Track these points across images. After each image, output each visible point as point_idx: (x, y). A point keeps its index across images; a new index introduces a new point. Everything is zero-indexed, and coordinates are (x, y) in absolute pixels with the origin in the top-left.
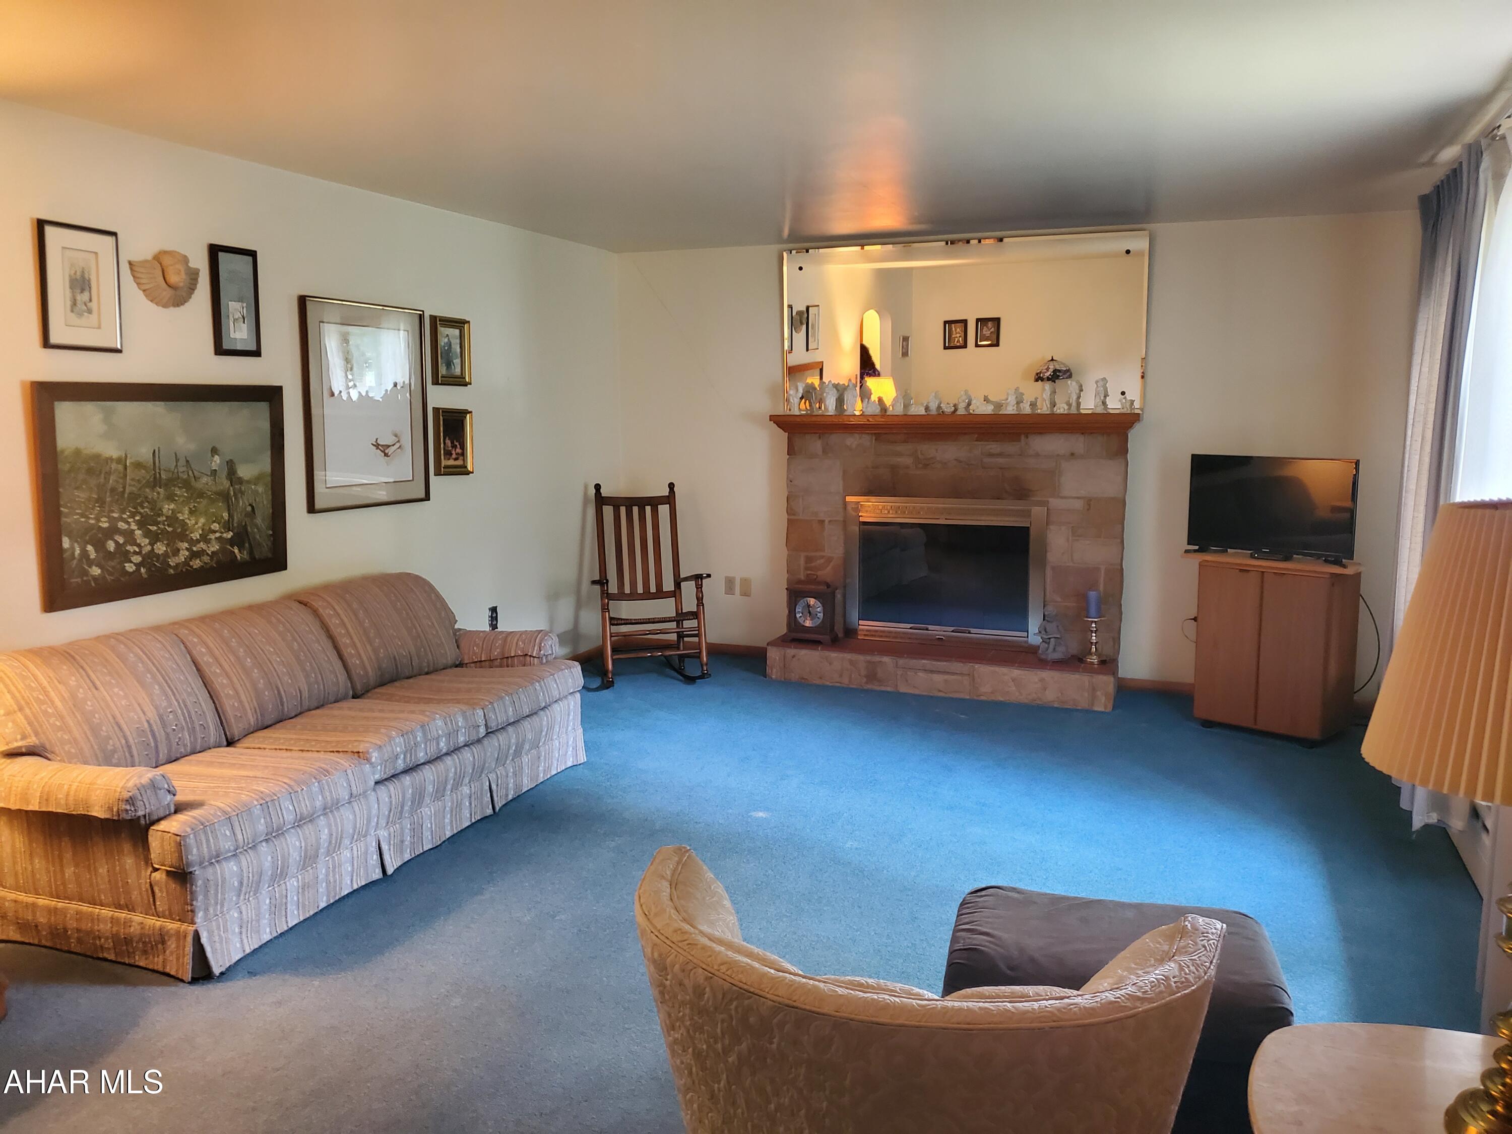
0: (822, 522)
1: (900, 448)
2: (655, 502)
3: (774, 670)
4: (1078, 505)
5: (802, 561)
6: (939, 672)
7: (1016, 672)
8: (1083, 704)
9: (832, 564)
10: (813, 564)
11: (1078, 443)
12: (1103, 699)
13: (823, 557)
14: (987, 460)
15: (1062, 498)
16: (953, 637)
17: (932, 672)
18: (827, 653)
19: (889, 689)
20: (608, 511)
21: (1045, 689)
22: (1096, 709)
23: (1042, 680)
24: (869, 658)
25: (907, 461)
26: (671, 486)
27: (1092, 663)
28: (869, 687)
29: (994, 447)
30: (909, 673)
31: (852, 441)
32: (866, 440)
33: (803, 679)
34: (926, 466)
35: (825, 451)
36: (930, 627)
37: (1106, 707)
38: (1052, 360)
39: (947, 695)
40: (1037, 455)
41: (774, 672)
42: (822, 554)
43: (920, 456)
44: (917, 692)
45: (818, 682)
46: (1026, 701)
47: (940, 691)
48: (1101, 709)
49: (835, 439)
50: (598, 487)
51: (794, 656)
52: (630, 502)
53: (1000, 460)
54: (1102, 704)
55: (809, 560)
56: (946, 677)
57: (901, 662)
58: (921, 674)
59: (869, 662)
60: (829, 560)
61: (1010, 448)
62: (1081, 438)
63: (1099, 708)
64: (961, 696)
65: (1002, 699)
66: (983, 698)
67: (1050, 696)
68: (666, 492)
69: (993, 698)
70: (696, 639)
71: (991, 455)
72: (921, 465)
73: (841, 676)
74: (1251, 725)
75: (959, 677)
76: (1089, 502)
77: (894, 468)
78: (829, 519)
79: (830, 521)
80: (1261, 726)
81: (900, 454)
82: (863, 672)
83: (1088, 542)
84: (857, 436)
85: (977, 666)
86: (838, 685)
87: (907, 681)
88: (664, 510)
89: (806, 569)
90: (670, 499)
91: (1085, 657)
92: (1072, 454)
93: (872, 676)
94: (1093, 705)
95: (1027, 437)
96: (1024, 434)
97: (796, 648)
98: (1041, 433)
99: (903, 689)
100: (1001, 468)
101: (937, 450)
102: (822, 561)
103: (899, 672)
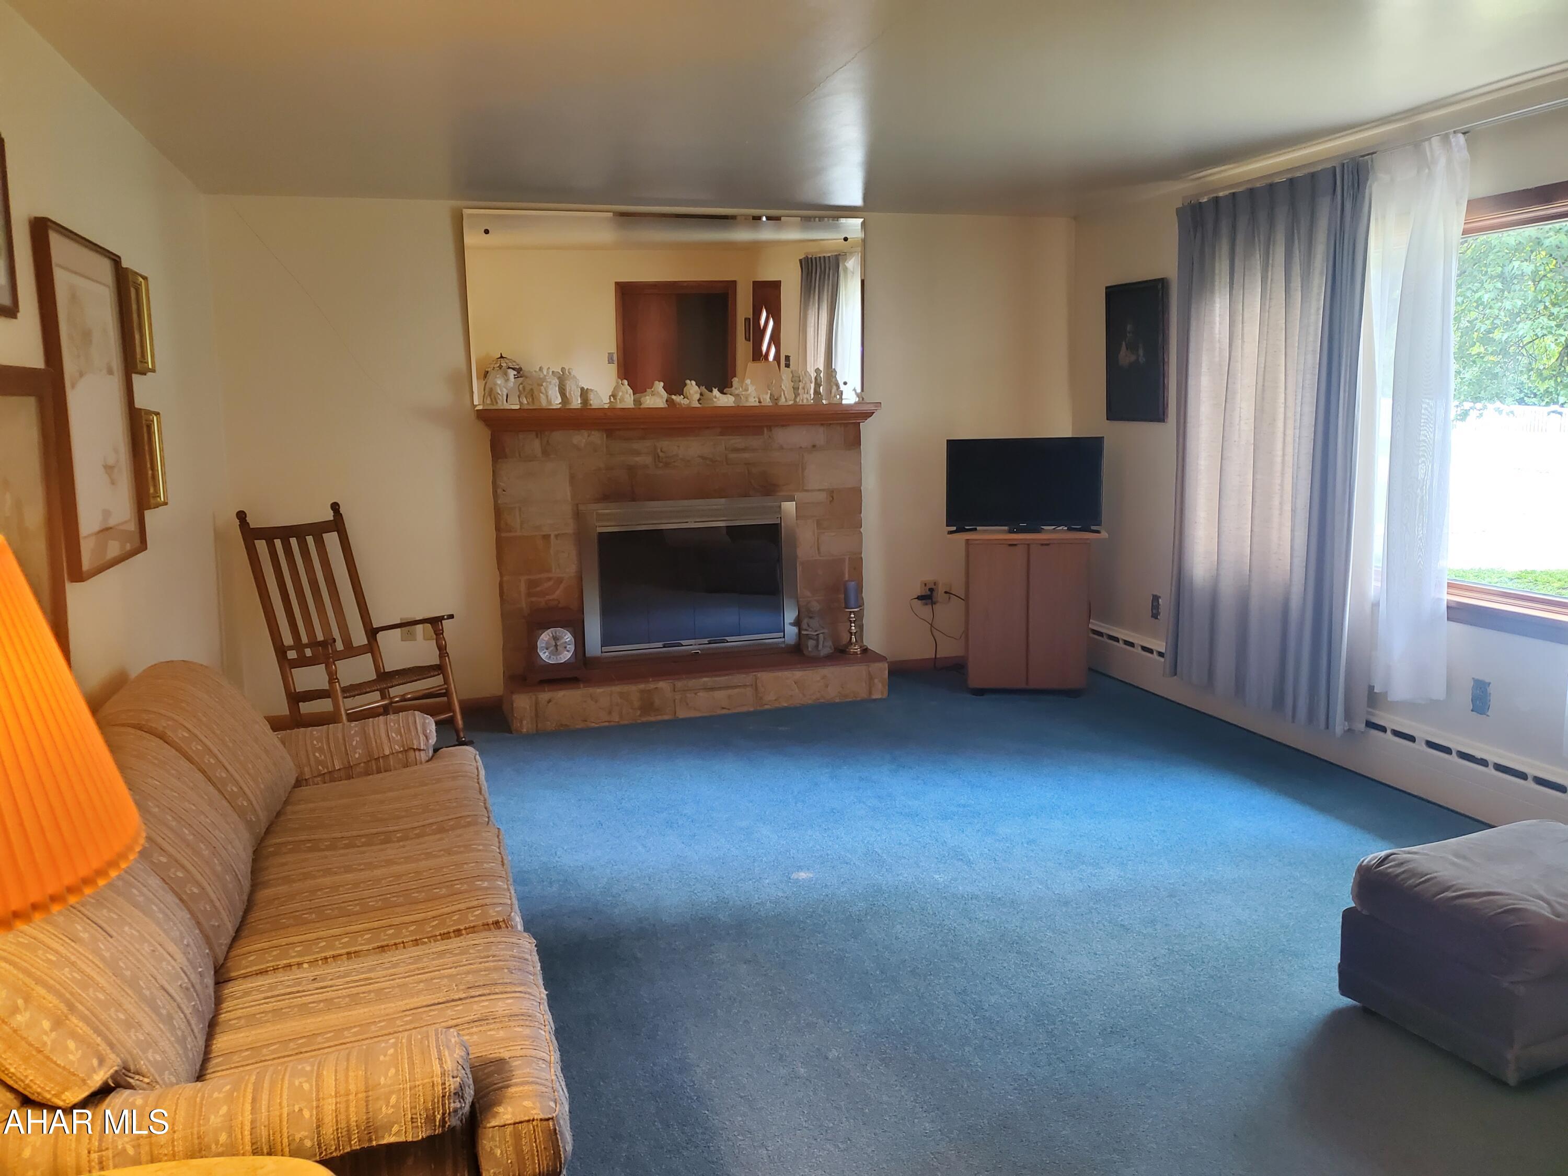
0: (546, 537)
1: (636, 446)
2: (318, 530)
3: (525, 722)
4: (822, 496)
5: (523, 587)
6: (720, 688)
7: (798, 674)
8: (863, 694)
9: (562, 586)
10: (538, 589)
11: (819, 435)
12: (880, 686)
13: (549, 579)
14: (733, 456)
15: (807, 491)
16: (709, 649)
17: (712, 689)
18: (591, 690)
19: (666, 717)
20: (261, 546)
21: (827, 686)
22: (874, 697)
23: (824, 677)
24: (642, 686)
25: (647, 460)
26: (335, 507)
27: (856, 653)
28: (644, 719)
29: (736, 441)
30: (688, 695)
31: (580, 439)
32: (597, 437)
33: (562, 725)
34: (667, 465)
35: (545, 453)
36: (683, 642)
37: (882, 693)
38: (502, 357)
39: (730, 712)
40: (781, 448)
41: (526, 726)
42: (546, 575)
43: (661, 454)
44: (698, 714)
45: (580, 725)
46: (810, 702)
47: (723, 708)
48: (879, 696)
49: (558, 437)
50: (241, 516)
51: (549, 701)
52: (285, 533)
53: (746, 455)
54: (880, 691)
55: (532, 584)
56: (730, 692)
57: (679, 684)
58: (701, 694)
59: (642, 691)
60: (560, 581)
61: (755, 442)
62: (821, 429)
63: (876, 695)
64: (745, 709)
65: (786, 705)
66: (767, 707)
67: (832, 693)
68: (329, 516)
69: (777, 705)
70: (445, 699)
71: (737, 450)
72: (661, 465)
73: (610, 713)
74: (1023, 686)
75: (742, 690)
76: (831, 493)
77: (631, 469)
78: (556, 533)
79: (557, 536)
80: (1032, 686)
81: (638, 453)
82: (637, 704)
83: (833, 534)
84: (585, 433)
85: (759, 675)
86: (607, 724)
87: (687, 704)
88: (332, 539)
89: (529, 595)
90: (337, 523)
91: (847, 648)
92: (814, 446)
93: (647, 706)
94: (870, 693)
95: (771, 430)
96: (767, 426)
97: (551, 691)
98: (783, 426)
99: (682, 714)
100: (746, 464)
101: (678, 446)
102: (551, 583)
103: (678, 697)
